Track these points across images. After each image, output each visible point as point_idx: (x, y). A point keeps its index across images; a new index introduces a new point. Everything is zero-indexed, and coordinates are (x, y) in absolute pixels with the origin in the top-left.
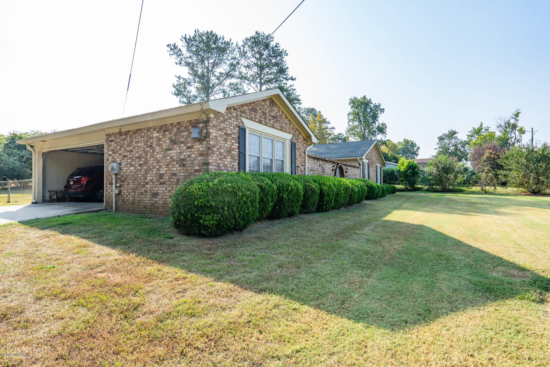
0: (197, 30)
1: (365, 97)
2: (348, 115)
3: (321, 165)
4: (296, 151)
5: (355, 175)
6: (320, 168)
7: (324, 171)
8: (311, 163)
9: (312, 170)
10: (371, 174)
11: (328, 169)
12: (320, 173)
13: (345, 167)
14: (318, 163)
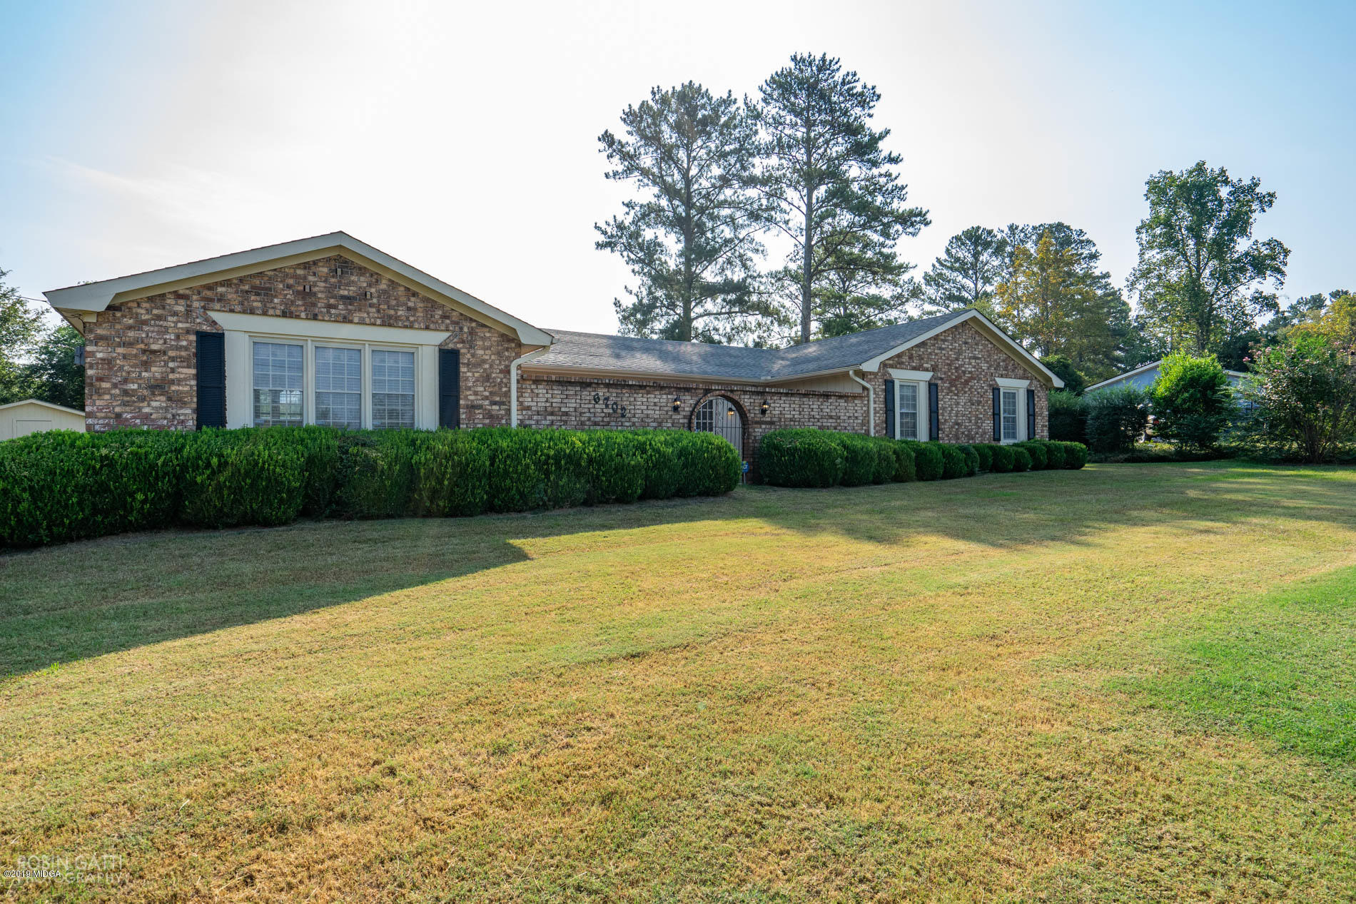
0: (656, 89)
1: (1200, 168)
2: (1138, 231)
3: (607, 399)
4: (463, 369)
5: (831, 417)
6: (600, 406)
7: (619, 413)
8: (542, 397)
9: (552, 414)
10: (950, 413)
11: (645, 406)
12: (597, 419)
13: (758, 400)
14: (587, 394)
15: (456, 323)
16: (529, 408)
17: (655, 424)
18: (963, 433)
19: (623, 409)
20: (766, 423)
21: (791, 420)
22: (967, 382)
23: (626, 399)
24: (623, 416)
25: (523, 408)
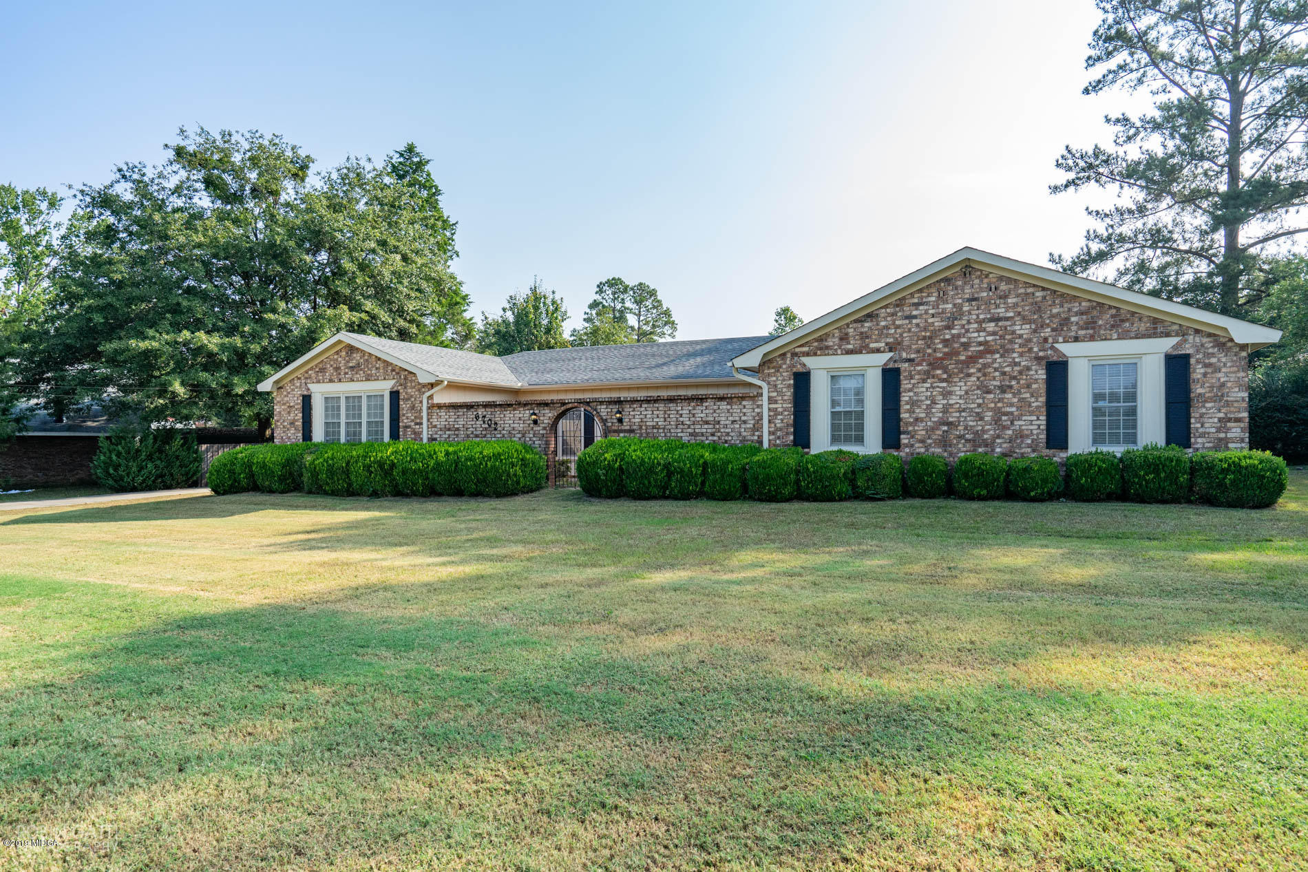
3: (484, 417)
4: (401, 403)
5: (707, 423)
6: (480, 422)
7: (493, 426)
8: (443, 418)
9: (449, 430)
10: (929, 407)
11: (513, 420)
12: (479, 433)
13: (615, 408)
14: (471, 414)
15: (398, 373)
16: (435, 426)
17: (519, 435)
18: (961, 437)
19: (496, 424)
20: (625, 431)
21: (654, 427)
22: (972, 359)
23: (498, 416)
24: (496, 429)
25: (431, 426)
